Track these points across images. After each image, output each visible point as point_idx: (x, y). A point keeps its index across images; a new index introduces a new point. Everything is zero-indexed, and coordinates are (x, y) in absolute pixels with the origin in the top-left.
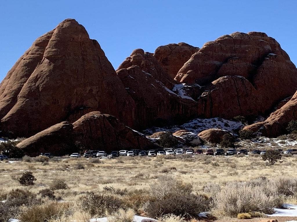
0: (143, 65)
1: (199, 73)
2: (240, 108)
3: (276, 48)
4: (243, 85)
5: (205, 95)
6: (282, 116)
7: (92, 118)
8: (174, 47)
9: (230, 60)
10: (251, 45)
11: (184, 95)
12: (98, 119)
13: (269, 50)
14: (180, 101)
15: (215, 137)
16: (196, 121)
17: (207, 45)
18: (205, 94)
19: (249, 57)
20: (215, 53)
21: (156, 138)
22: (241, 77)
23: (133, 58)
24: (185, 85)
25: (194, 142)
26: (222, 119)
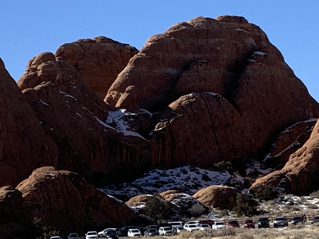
0: (59, 80)
1: (145, 89)
2: (219, 147)
3: (263, 42)
4: (220, 107)
5: (161, 129)
6: (310, 160)
7: (48, 178)
8: (88, 45)
9: (193, 66)
10: (225, 39)
11: (127, 129)
12: (56, 178)
13: (253, 46)
14: (123, 141)
15: (221, 198)
16: (155, 175)
17: (154, 41)
18: (161, 127)
19: (223, 60)
20: (167, 55)
21: (137, 205)
22: (214, 94)
23: (42, 69)
24: (125, 112)
25: (194, 208)
26: (197, 168)
